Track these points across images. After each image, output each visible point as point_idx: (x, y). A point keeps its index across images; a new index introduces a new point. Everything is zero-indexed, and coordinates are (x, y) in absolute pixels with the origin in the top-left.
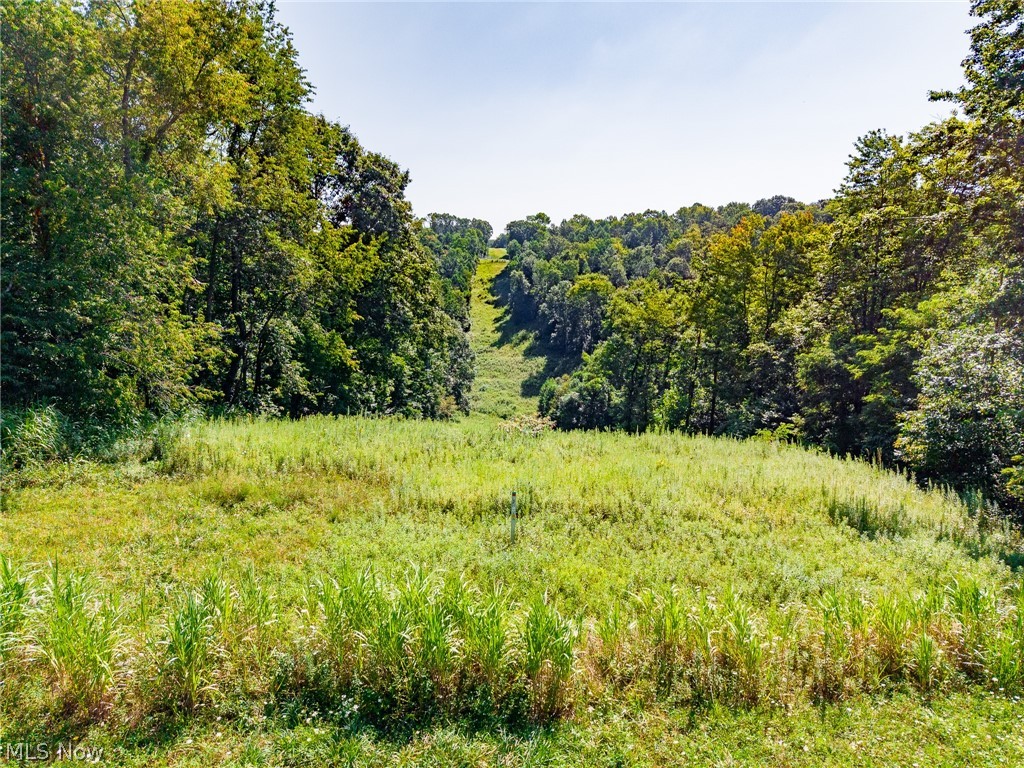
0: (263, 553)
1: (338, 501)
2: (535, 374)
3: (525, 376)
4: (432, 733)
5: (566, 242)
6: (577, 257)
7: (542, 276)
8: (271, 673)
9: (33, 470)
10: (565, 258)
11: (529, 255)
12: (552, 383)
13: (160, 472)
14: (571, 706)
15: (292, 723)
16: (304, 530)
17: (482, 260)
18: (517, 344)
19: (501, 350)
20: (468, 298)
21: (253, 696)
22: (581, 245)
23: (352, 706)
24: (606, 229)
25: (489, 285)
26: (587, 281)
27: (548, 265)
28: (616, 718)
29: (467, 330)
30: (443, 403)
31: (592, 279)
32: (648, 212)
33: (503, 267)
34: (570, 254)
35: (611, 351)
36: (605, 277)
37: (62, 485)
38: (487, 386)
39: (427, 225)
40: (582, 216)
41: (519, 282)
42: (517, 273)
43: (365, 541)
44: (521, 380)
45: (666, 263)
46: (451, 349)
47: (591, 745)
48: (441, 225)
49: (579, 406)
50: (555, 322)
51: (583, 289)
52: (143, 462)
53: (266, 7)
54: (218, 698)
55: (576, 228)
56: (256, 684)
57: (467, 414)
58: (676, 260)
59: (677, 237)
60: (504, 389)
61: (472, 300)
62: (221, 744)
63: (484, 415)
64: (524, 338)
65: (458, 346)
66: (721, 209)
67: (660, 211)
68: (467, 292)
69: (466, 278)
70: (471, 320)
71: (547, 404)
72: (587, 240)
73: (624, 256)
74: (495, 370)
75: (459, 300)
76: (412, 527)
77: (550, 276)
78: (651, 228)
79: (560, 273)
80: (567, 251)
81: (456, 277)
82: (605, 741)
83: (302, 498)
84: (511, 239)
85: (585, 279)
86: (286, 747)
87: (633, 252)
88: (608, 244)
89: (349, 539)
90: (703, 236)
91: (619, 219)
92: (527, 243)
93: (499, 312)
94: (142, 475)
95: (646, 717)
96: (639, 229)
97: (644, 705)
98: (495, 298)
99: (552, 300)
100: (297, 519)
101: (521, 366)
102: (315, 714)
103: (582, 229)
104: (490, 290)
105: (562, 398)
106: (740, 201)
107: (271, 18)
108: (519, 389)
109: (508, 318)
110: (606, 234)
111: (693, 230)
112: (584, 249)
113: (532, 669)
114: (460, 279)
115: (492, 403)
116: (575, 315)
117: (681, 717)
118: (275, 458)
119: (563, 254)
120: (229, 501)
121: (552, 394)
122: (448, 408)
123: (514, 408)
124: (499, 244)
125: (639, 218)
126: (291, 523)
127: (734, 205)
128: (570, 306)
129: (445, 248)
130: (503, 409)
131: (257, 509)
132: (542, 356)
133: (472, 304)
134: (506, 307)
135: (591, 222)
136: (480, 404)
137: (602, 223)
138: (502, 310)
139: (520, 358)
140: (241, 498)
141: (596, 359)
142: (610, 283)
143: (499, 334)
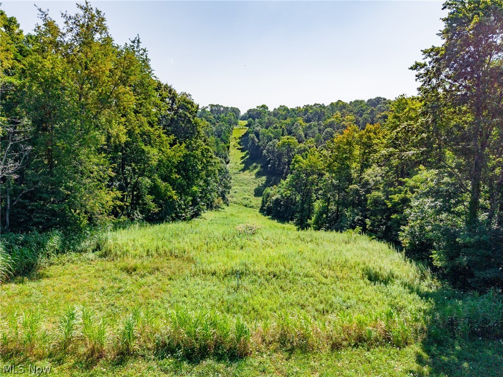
0: (146, 295)
1: (172, 270)
2: (260, 185)
3: (255, 186)
4: (206, 361)
5: (276, 119)
6: (281, 127)
7: (264, 137)
8: (155, 342)
9: (54, 259)
10: (275, 128)
11: (257, 126)
12: (268, 190)
13: (101, 256)
14: (251, 352)
15: (163, 358)
16: (160, 284)
17: (235, 128)
18: (252, 171)
19: (244, 173)
20: (228, 147)
21: (149, 349)
22: (283, 121)
23: (180, 353)
24: (295, 113)
25: (238, 141)
26: (285, 140)
27: (267, 131)
28: (265, 356)
29: (228, 163)
30: (216, 201)
31: (288, 139)
32: (316, 105)
33: (245, 131)
34: (278, 126)
35: (294, 179)
36: (294, 138)
37: (64, 264)
38: (237, 190)
39: (208, 110)
40: (284, 106)
41: (253, 139)
42: (252, 135)
43: (182, 289)
44: (254, 188)
45: (323, 131)
46: (220, 175)
47: (256, 364)
48: (215, 110)
49: (281, 201)
50: (270, 160)
51: (284, 144)
52: (93, 251)
53: (136, 41)
54: (138, 350)
55: (281, 112)
56: (150, 346)
57: (228, 205)
58: (329, 129)
59: (329, 118)
60: (245, 192)
61: (230, 147)
62: (141, 364)
63: (236, 205)
64: (255, 167)
65: (223, 172)
66: (351, 102)
67: (321, 104)
68: (228, 145)
69: (227, 137)
70: (230, 158)
71: (266, 200)
72: (286, 119)
73: (304, 127)
74: (242, 183)
75: (224, 149)
76: (200, 282)
77: (268, 136)
78: (317, 113)
79: (273, 136)
80: (276, 124)
81: (222, 137)
82: (261, 363)
83: (158, 269)
84: (249, 117)
85: (284, 139)
86: (161, 365)
87: (308, 125)
88: (296, 121)
89: (176, 288)
90: (342, 117)
91: (302, 108)
92: (257, 120)
93: (243, 154)
94: (94, 258)
95: (275, 355)
96: (311, 113)
97: (275, 351)
98: (241, 147)
99: (269, 149)
100: (157, 278)
101: (254, 180)
102: (169, 355)
103: (284, 113)
104: (239, 143)
105: (273, 198)
106: (360, 99)
107: (138, 46)
108: (253, 192)
109: (248, 157)
110: (295, 115)
111: (337, 114)
112: (284, 123)
113: (238, 340)
114: (224, 138)
115: (240, 199)
116: (280, 156)
117: (287, 355)
118: (146, 249)
119: (274, 126)
120: (130, 271)
121: (268, 195)
122: (218, 203)
123: (251, 201)
124: (244, 118)
125: (311, 107)
126: (155, 281)
127: (358, 101)
128: (277, 152)
129: (217, 122)
130: (245, 202)
131: (141, 274)
132: (264, 176)
133: (230, 150)
134: (247, 151)
135: (288, 109)
136: (234, 199)
137: (293, 110)
138: (245, 153)
139: (254, 177)
140: (135, 270)
141: (287, 183)
142: (296, 141)
143: (244, 165)
